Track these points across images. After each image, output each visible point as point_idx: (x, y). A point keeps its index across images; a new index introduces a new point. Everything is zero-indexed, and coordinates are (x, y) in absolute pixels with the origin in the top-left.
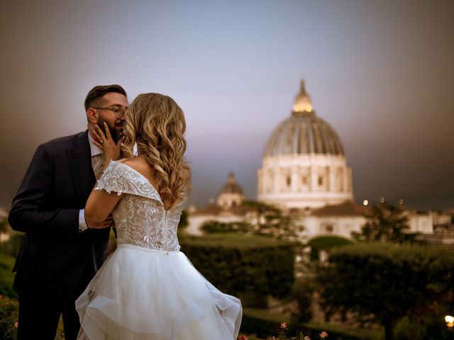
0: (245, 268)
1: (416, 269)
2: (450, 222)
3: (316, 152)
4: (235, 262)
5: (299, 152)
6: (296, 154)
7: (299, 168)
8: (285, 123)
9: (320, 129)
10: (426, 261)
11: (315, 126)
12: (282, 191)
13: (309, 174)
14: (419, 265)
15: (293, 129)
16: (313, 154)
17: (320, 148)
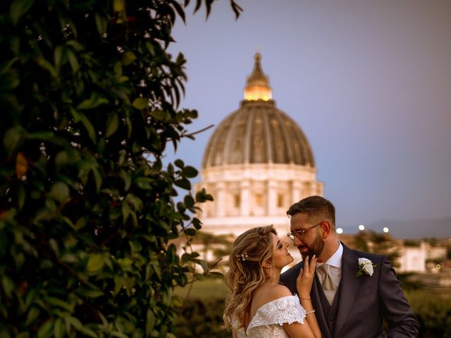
0: (208, 324)
1: (431, 324)
2: (445, 257)
3: (276, 161)
4: (197, 317)
5: (252, 161)
6: (247, 164)
7: (251, 181)
8: (232, 118)
9: (280, 127)
10: (443, 315)
11: (275, 122)
12: (228, 215)
13: (266, 191)
14: (434, 319)
15: (244, 126)
16: (271, 164)
17: (281, 154)
